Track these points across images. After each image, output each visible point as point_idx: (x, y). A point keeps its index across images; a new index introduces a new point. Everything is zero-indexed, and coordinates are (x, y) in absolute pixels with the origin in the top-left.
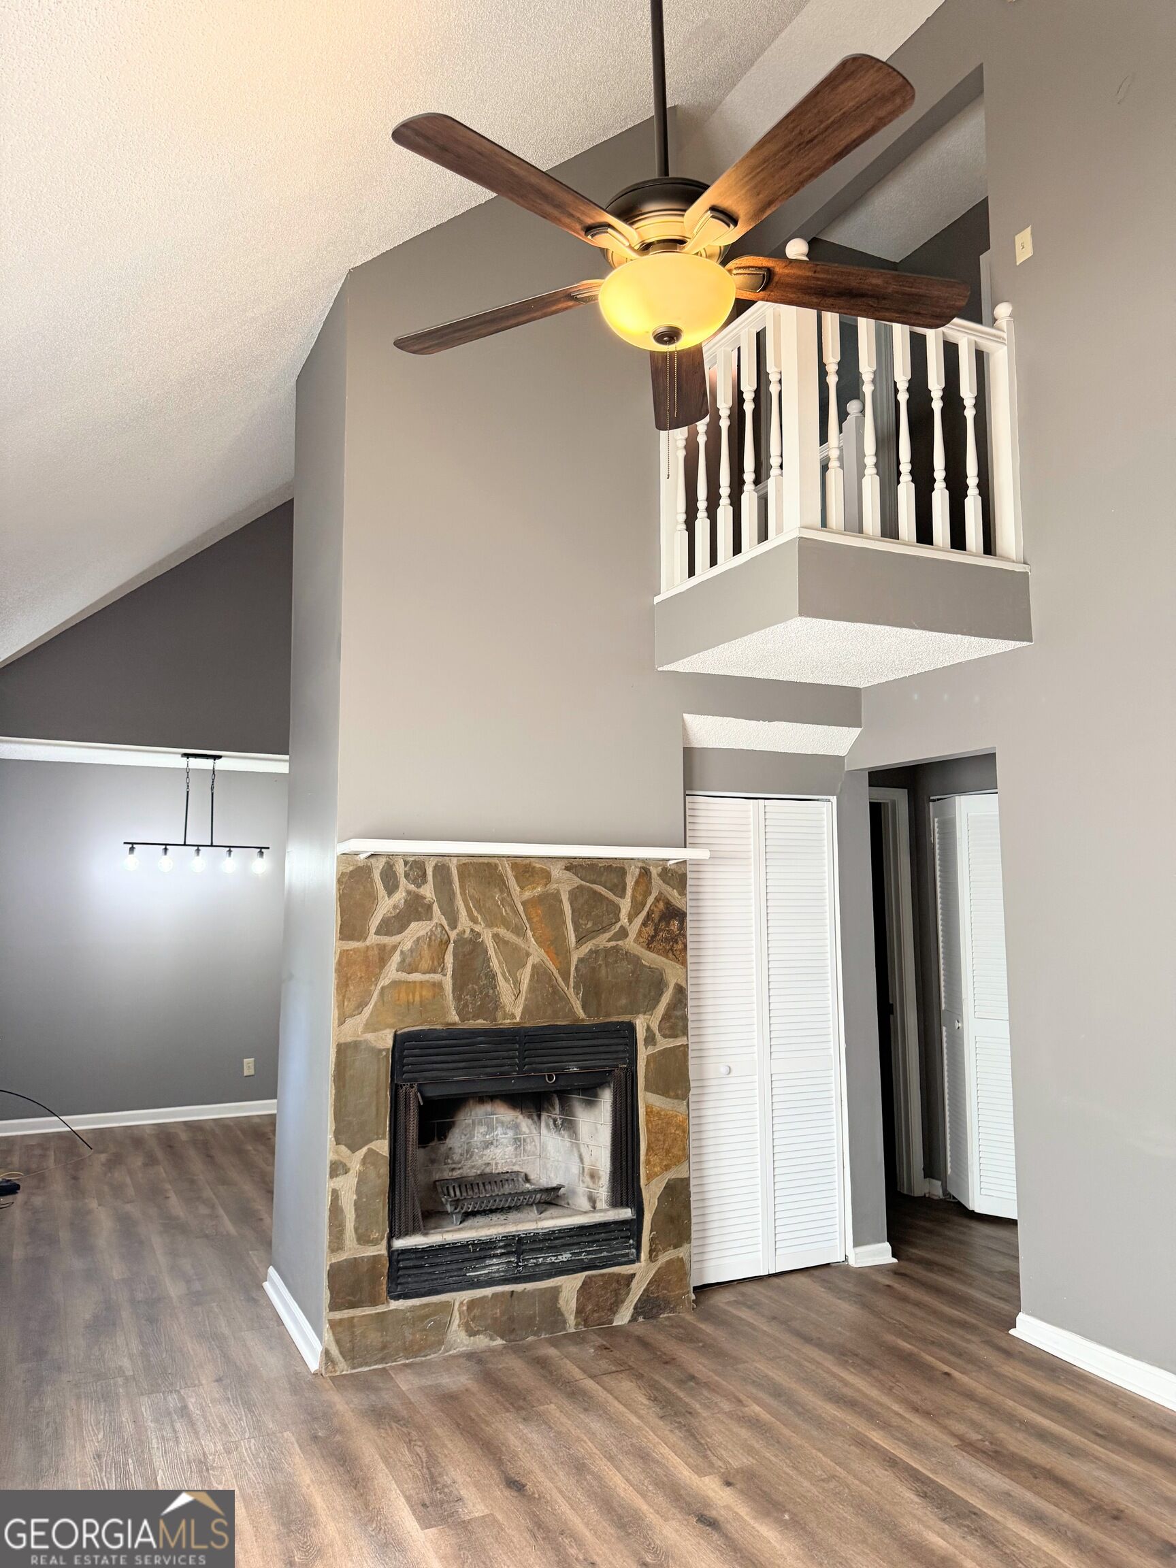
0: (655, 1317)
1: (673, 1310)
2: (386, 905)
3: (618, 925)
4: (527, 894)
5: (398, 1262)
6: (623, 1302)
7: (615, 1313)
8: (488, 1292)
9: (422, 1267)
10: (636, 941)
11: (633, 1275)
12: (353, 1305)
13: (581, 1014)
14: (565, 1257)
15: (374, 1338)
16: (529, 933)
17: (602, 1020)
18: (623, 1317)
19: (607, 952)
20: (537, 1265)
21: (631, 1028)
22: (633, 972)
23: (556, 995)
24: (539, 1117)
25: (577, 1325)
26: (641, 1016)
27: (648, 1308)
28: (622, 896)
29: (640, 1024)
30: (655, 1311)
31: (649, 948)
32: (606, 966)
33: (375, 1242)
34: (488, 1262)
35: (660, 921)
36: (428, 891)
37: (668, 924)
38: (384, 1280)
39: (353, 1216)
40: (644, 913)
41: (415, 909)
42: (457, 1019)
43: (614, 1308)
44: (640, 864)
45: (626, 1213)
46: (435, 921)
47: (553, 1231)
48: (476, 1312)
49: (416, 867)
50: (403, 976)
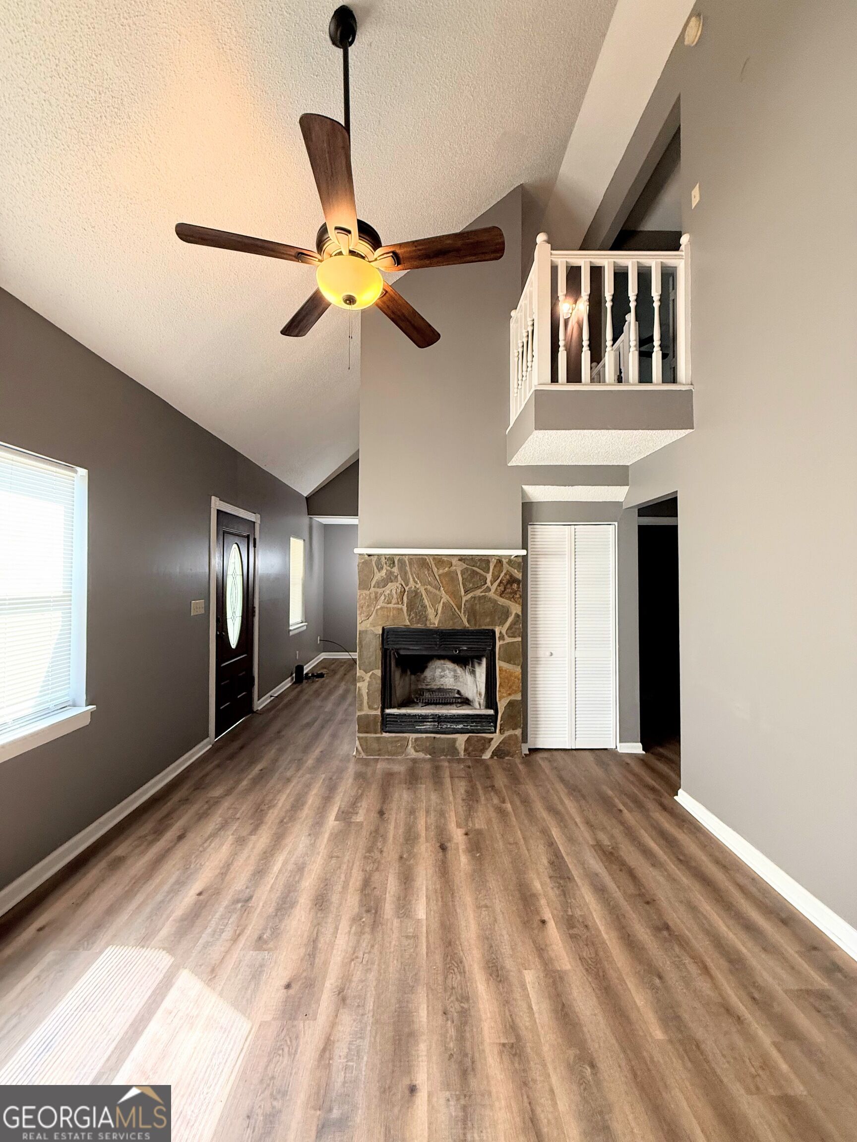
0: (503, 758)
1: (512, 756)
2: (379, 575)
3: (486, 585)
4: (441, 571)
5: (387, 718)
6: (487, 749)
7: (483, 753)
8: (424, 735)
9: (397, 721)
10: (495, 593)
11: (492, 739)
12: (367, 733)
13: (467, 625)
14: (460, 726)
15: (375, 746)
16: (442, 589)
17: (477, 628)
18: (487, 755)
19: (480, 597)
20: (447, 728)
21: (494, 632)
22: (493, 607)
23: (454, 616)
24: (466, 667)
25: (465, 755)
26: (497, 627)
27: (499, 753)
28: (488, 572)
29: (497, 630)
30: (502, 755)
31: (501, 596)
32: (479, 604)
33: (376, 709)
34: (425, 724)
35: (507, 584)
36: (395, 570)
37: (511, 585)
38: (379, 724)
39: (367, 698)
40: (499, 581)
41: (390, 578)
42: (409, 624)
43: (483, 750)
44: (497, 558)
45: (491, 712)
46: (399, 582)
47: (454, 715)
48: (419, 743)
49: (391, 560)
50: (386, 605)
